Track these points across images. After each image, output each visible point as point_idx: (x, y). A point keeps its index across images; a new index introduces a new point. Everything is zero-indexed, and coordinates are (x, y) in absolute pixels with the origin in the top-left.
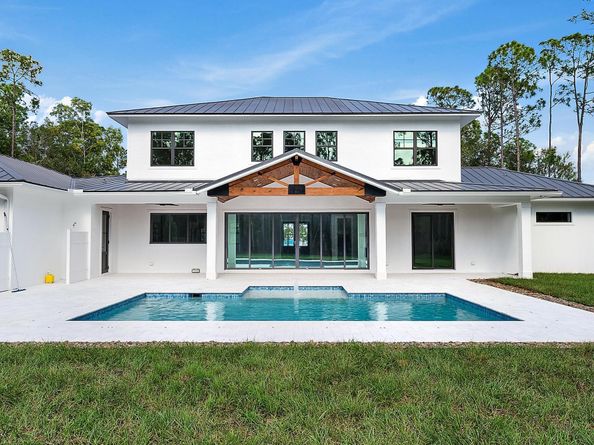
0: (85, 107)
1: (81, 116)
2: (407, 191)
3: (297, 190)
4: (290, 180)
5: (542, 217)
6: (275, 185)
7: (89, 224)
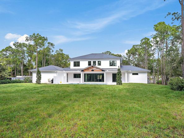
0: (62, 51)
1: (61, 52)
2: (107, 71)
3: (93, 70)
4: (92, 69)
5: (133, 74)
6: (90, 70)
7: (65, 75)
